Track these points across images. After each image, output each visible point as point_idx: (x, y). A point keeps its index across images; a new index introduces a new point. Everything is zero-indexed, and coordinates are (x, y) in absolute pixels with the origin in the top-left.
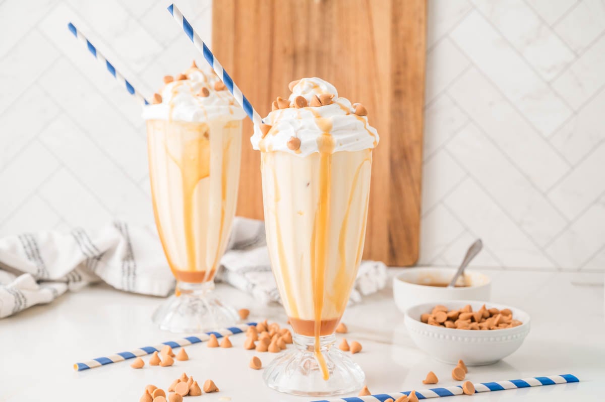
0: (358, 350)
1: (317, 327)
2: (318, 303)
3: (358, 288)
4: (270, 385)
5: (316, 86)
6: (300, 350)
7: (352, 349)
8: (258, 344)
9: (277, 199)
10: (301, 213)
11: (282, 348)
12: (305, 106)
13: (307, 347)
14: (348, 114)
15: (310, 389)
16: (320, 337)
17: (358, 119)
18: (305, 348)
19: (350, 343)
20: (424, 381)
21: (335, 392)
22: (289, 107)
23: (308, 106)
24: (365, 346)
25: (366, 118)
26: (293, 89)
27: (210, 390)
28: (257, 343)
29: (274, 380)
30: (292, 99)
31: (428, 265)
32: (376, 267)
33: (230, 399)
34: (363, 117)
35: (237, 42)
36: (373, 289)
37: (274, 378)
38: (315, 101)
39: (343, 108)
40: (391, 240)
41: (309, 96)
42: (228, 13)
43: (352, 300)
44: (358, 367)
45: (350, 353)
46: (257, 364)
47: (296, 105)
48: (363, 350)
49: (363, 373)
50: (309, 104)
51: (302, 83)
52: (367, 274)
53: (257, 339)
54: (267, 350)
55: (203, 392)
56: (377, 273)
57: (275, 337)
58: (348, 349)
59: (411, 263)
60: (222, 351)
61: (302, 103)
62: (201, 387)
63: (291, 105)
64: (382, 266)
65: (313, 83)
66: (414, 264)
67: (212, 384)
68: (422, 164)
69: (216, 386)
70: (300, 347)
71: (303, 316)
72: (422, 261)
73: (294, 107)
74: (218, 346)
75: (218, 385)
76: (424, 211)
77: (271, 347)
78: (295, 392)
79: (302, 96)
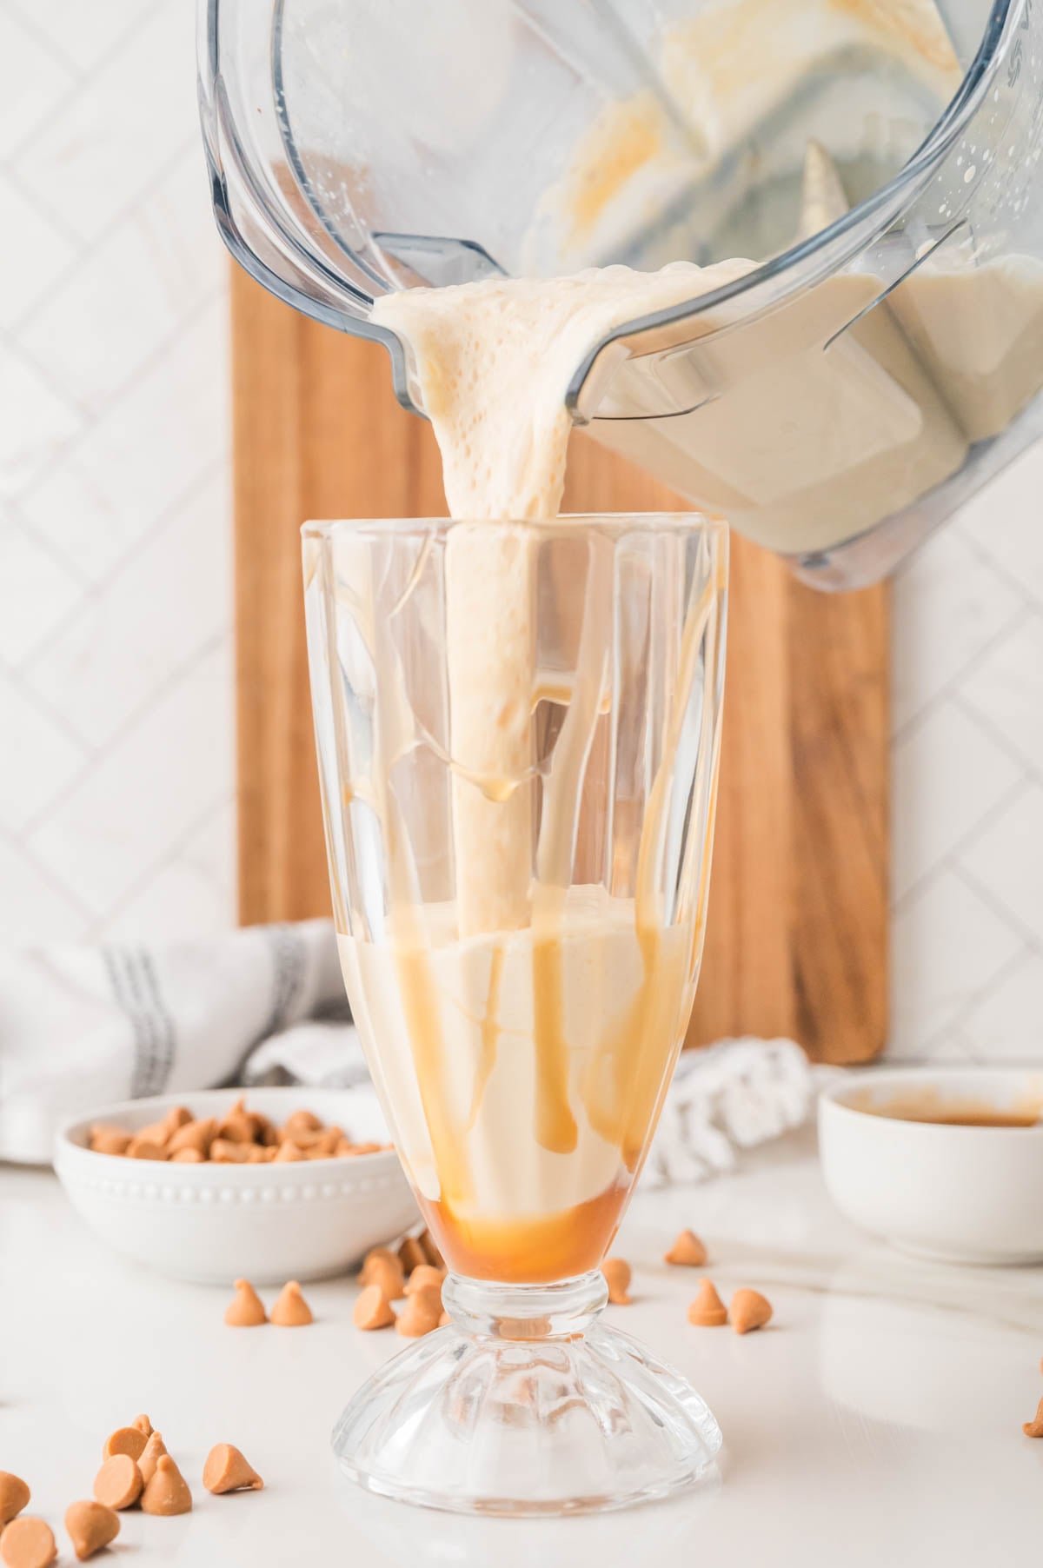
0: (757, 1321)
3: (719, 1123)
7: (735, 1316)
19: (727, 1298)
20: (1028, 1425)
24: (782, 1305)
27: (229, 1484)
28: (398, 1307)
31: (916, 1062)
32: (774, 1056)
35: (307, 391)
36: (772, 1127)
40: (799, 985)
43: (702, 1160)
45: (730, 1333)
48: (777, 1319)
52: (745, 1080)
53: (400, 1295)
55: (198, 1494)
56: (778, 1075)
58: (722, 1320)
59: (864, 1054)
60: (277, 1338)
62: (193, 1474)
64: (790, 1053)
66: (875, 1060)
67: (236, 1459)
68: (889, 745)
69: (252, 1470)
72: (896, 1049)
74: (264, 1320)
75: (257, 1463)
76: (899, 891)
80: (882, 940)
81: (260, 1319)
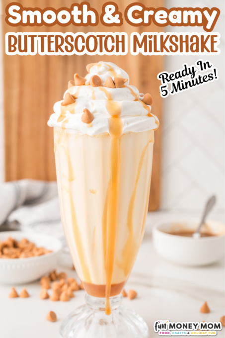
1: (107, 290)
2: (109, 269)
5: (111, 70)
6: (92, 309)
7: (129, 296)
9: (71, 179)
10: (93, 192)
11: (71, 297)
12: (99, 86)
14: (136, 100)
16: (110, 298)
17: (144, 107)
22: (84, 85)
23: (102, 86)
25: (150, 107)
26: (90, 70)
30: (88, 78)
34: (149, 106)
38: (110, 83)
39: (133, 93)
41: (104, 77)
45: (128, 299)
46: (53, 317)
47: (91, 83)
50: (104, 84)
51: (99, 66)
54: (59, 300)
58: (126, 296)
61: (97, 82)
63: (86, 83)
65: (109, 66)
71: (94, 281)
73: (89, 84)
79: (98, 75)
81: (16, 296)
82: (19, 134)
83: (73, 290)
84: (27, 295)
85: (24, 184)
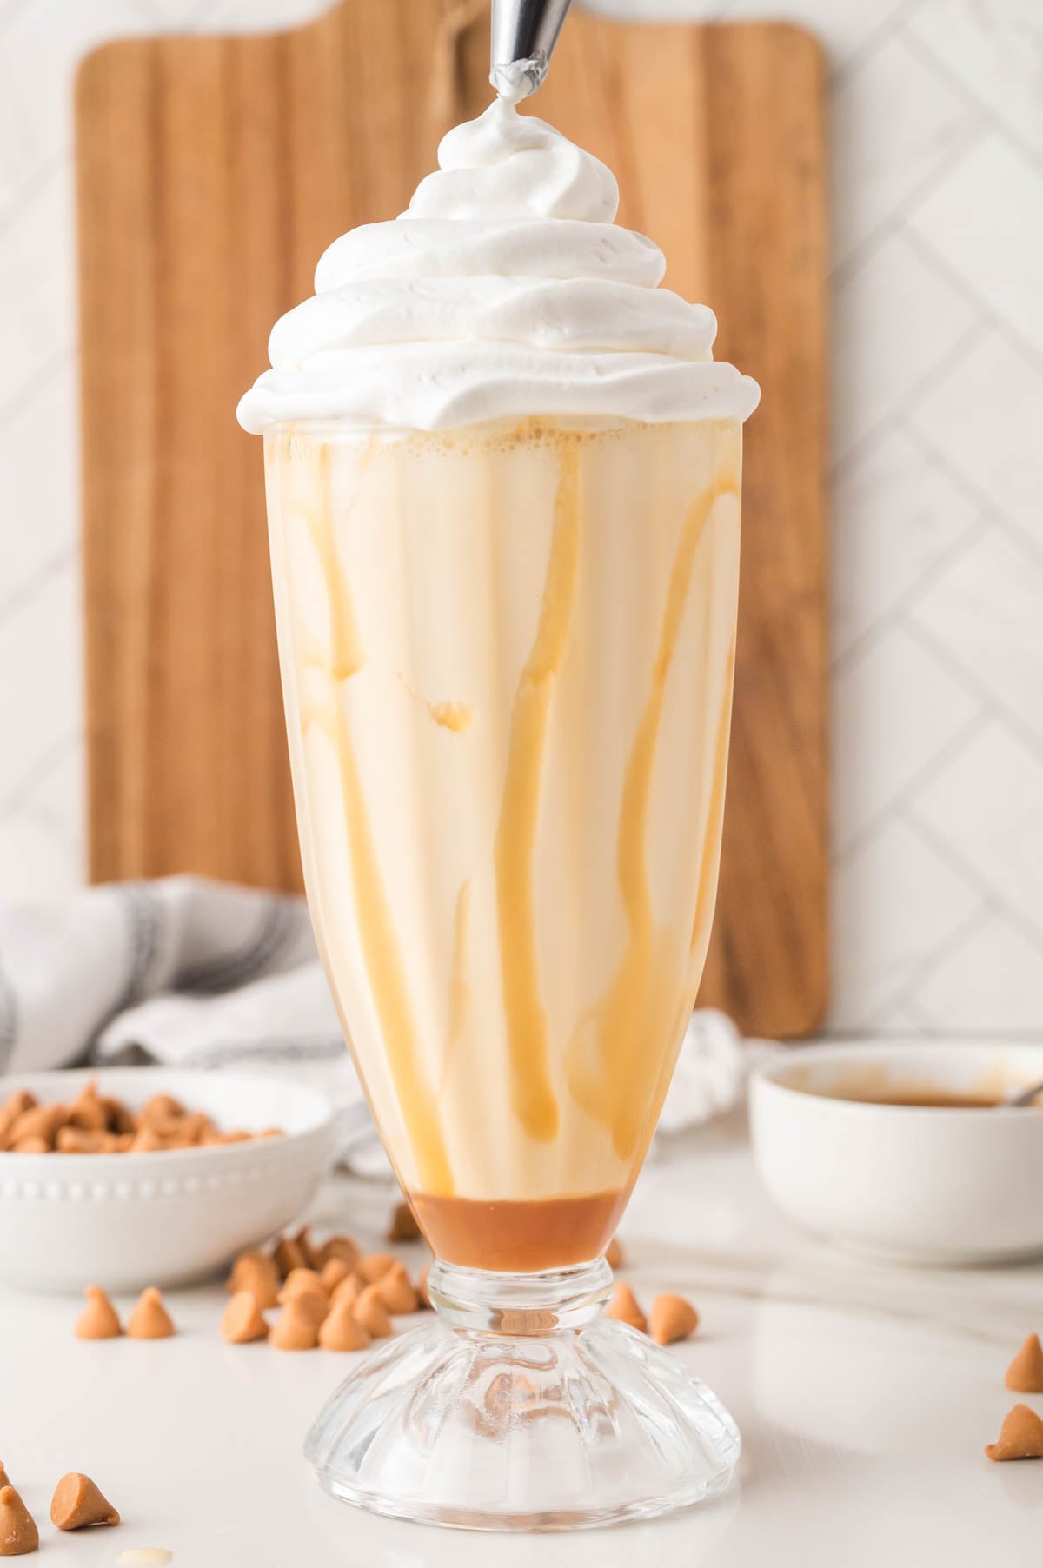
0: (681, 1330)
4: (338, 1489)
6: (461, 1331)
7: (657, 1323)
8: (282, 1321)
9: (345, 668)
11: (375, 1333)
13: (491, 1315)
15: (516, 1501)
18: (481, 1320)
19: (648, 1304)
20: (991, 1447)
21: (622, 1511)
24: (709, 1313)
27: (81, 1519)
28: (272, 1317)
29: (357, 1467)
32: (699, 1029)
33: (169, 1556)
35: (163, 272)
37: (357, 1458)
40: (728, 947)
42: (130, 168)
44: (709, 1396)
45: (654, 1342)
48: (702, 1328)
49: (728, 1418)
53: (274, 1304)
54: (315, 1344)
55: (47, 1530)
56: (706, 1053)
57: (346, 1290)
58: (641, 1326)
59: (800, 1026)
60: (134, 1352)
62: (39, 1507)
64: (718, 1026)
66: (814, 1032)
67: (89, 1491)
68: (829, 675)
69: (104, 1502)
70: (463, 1320)
71: (468, 1186)
72: (841, 1018)
74: (119, 1332)
75: (112, 1495)
76: (840, 841)
77: (332, 1328)
78: (450, 1517)
80: (821, 894)
81: (115, 1331)
82: (156, 677)
83: (389, 1309)
84: (163, 1328)
85: (173, 892)
